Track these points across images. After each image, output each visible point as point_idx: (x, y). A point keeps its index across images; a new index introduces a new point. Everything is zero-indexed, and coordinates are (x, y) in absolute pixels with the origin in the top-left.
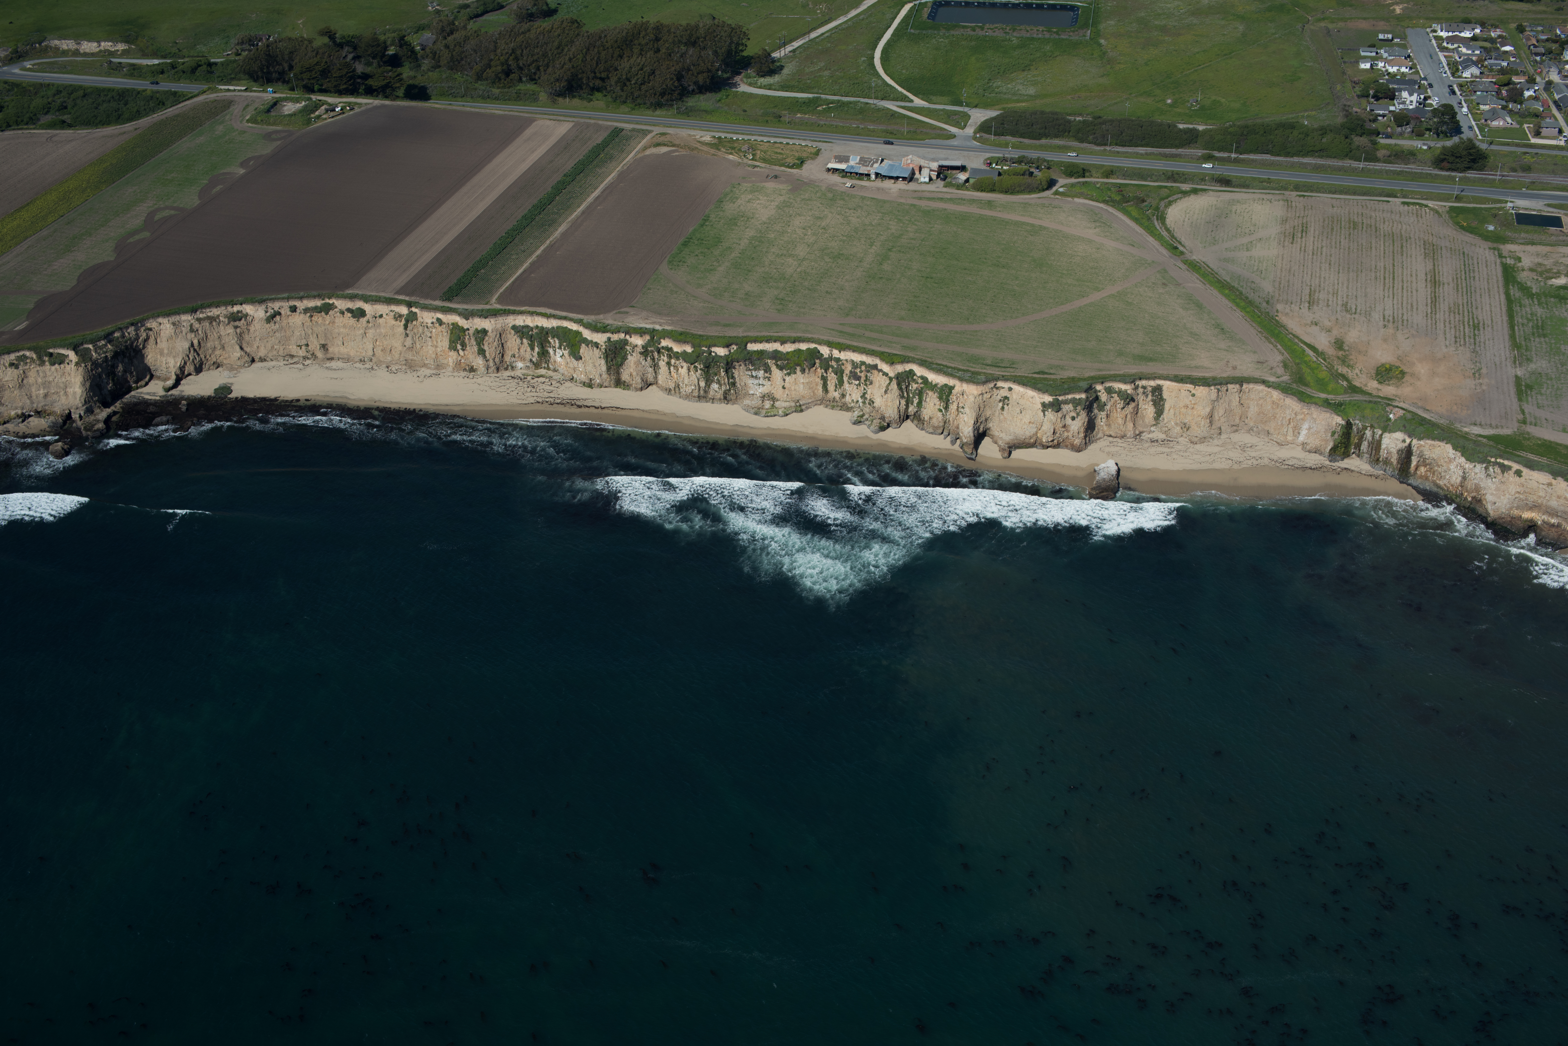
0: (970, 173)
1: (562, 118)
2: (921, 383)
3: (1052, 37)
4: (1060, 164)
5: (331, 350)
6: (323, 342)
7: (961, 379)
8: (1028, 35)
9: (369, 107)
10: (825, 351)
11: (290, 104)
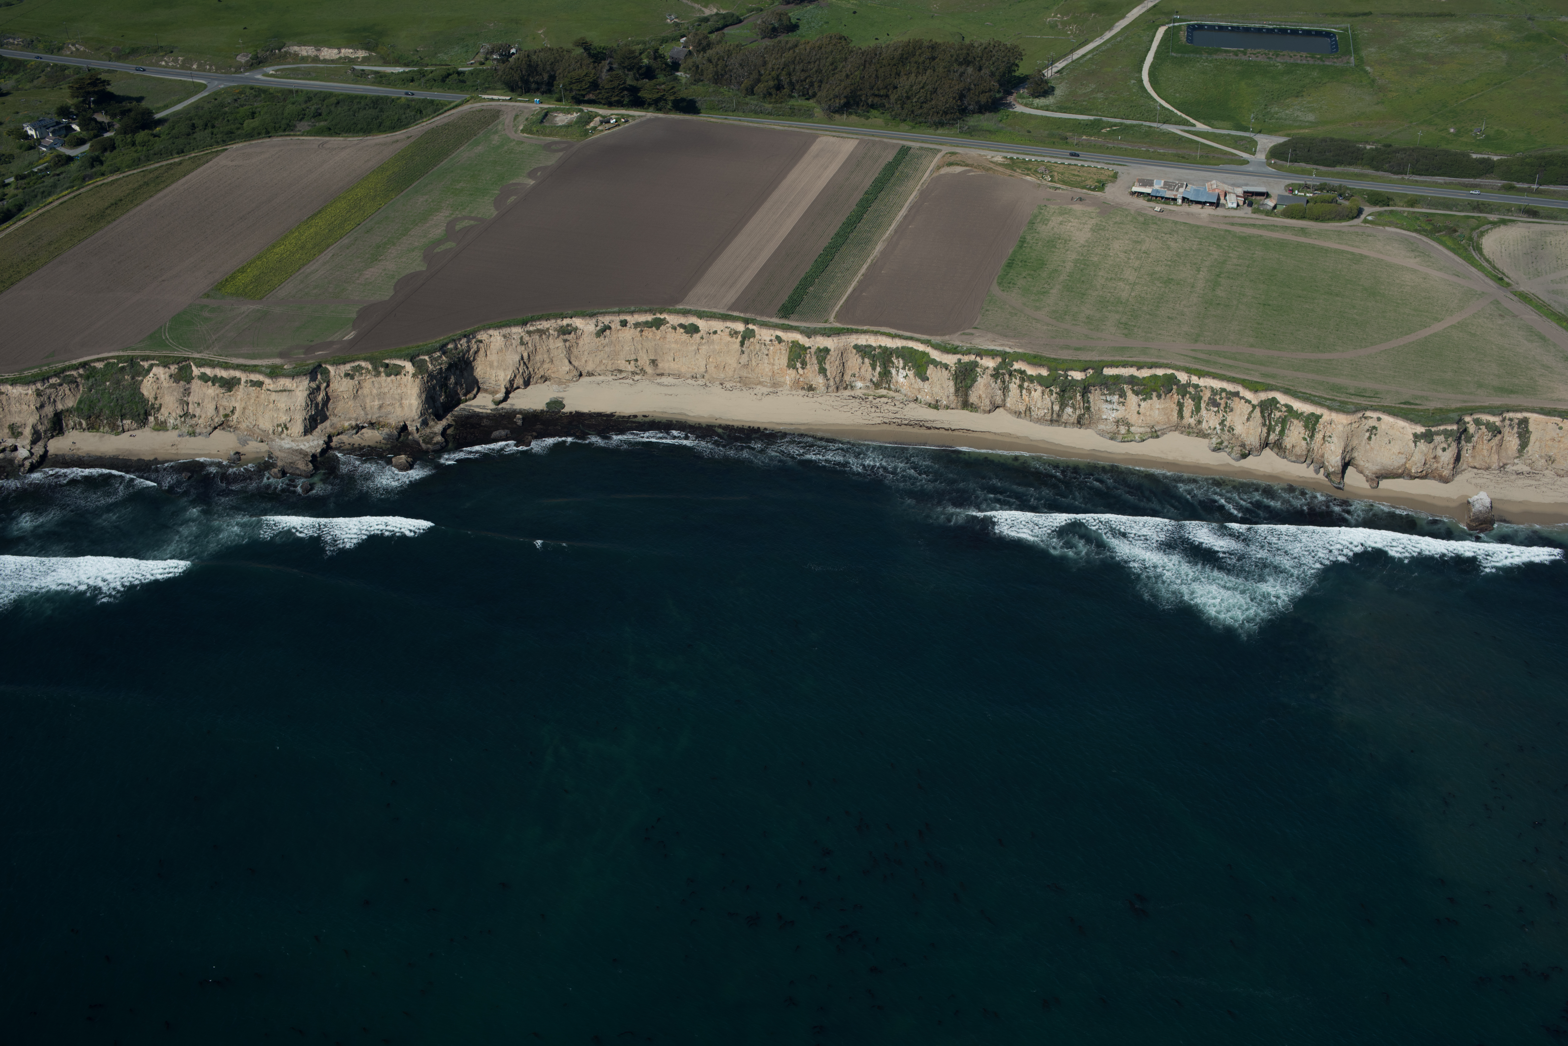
0: (1278, 199)
1: (844, 135)
2: (1285, 412)
3: (1316, 63)
4: (1361, 192)
5: (660, 365)
6: (653, 358)
7: (1330, 408)
8: (1292, 61)
9: (643, 119)
10: (1183, 377)
11: (561, 115)
